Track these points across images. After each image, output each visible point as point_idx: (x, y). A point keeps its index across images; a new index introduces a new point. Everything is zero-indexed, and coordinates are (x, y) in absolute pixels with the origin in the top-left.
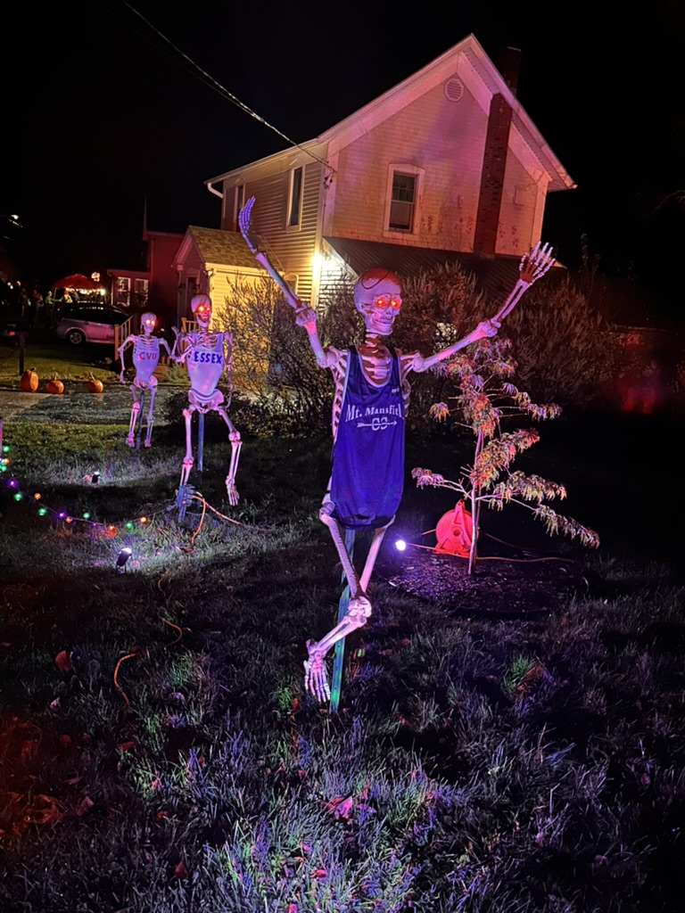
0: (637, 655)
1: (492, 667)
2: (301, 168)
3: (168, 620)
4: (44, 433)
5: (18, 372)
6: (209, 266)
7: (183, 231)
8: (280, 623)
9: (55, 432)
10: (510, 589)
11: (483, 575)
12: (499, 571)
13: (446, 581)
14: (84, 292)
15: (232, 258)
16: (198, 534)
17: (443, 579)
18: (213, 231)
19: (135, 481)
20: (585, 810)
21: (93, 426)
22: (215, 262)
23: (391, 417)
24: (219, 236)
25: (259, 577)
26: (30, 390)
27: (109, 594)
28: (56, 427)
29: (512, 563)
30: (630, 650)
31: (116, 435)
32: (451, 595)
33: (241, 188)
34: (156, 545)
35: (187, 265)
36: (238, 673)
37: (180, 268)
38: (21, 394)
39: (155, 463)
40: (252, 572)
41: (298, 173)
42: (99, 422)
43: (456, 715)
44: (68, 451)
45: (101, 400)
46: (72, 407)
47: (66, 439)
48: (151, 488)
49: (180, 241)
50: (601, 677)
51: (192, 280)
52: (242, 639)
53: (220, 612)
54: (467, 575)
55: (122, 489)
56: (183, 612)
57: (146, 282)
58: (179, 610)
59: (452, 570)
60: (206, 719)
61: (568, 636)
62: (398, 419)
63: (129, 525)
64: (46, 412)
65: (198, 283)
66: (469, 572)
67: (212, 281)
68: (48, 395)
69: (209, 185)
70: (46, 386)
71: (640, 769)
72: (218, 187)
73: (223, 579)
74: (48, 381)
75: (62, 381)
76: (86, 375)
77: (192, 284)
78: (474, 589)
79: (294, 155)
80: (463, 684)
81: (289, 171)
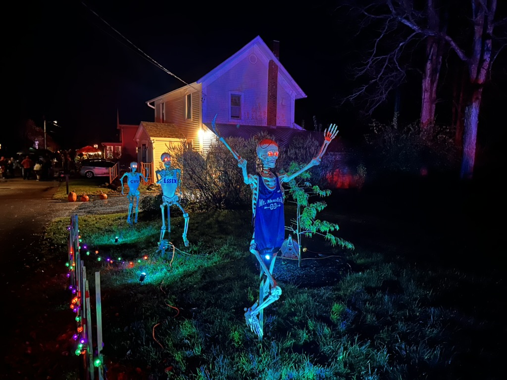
0: (382, 296)
1: (324, 310)
2: (190, 95)
3: (171, 305)
4: (85, 221)
5: (66, 193)
6: (152, 138)
7: (139, 124)
8: (224, 300)
9: (90, 220)
10: (318, 272)
11: (305, 267)
12: (311, 264)
13: (290, 271)
14: (92, 154)
15: (162, 134)
16: (173, 262)
17: (289, 271)
18: (152, 123)
19: (135, 240)
20: (383, 370)
21: (108, 215)
22: (155, 137)
23: (278, 203)
24: (155, 126)
25: (208, 280)
26: (73, 201)
27: (140, 296)
28: (90, 218)
29: (316, 260)
30: (379, 295)
31: (119, 219)
32: (295, 278)
33: (163, 104)
34: (154, 269)
35: (141, 139)
36: (212, 327)
37: (138, 140)
38: (69, 203)
39: (142, 230)
40: (204, 277)
41: (189, 97)
42: (108, 213)
43: (315, 334)
44: (99, 228)
45: (106, 203)
46: (95, 207)
47: (96, 223)
48: (144, 243)
49: (137, 128)
50: (371, 308)
51: (144, 145)
52: (208, 310)
53: (195, 299)
54: (298, 268)
55: (130, 244)
56: (177, 301)
57: (120, 147)
58: (175, 300)
59: (292, 266)
60: (203, 351)
61: (351, 291)
62: (281, 203)
63: (139, 261)
64: (83, 210)
65: (147, 146)
66: (299, 266)
67: (154, 145)
68: (82, 202)
69: (148, 103)
70: (81, 198)
71: (400, 348)
72: (152, 104)
73: (191, 282)
74: (80, 196)
75: (88, 195)
76: (97, 191)
77: (144, 147)
78: (303, 274)
79: (187, 89)
80: (314, 319)
81: (184, 96)
